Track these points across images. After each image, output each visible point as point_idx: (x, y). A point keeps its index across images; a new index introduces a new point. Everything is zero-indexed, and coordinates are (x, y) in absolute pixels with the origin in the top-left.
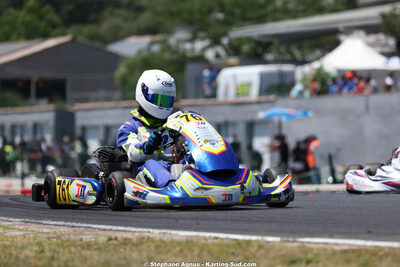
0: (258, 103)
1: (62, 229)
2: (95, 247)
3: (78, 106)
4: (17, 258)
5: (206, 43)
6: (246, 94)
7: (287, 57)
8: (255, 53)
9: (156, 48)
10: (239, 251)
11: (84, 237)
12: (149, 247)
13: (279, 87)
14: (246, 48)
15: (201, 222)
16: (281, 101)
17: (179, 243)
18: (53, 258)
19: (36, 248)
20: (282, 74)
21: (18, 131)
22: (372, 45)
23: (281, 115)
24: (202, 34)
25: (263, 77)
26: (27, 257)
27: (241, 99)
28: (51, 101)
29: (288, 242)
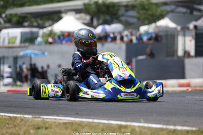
0: (19, 47)
6: (14, 43)
7: (35, 24)
8: (19, 22)
13: (30, 40)
14: (14, 20)
16: (31, 46)
20: (32, 33)
22: (78, 19)
23: (31, 54)
25: (22, 34)
27: (11, 45)
29: (36, 117)
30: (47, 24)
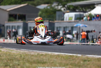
0: (74, 22)
1: (26, 51)
2: (34, 56)
3: (29, 22)
4: (15, 58)
5: (61, 6)
6: (71, 20)
7: (82, 10)
8: (74, 9)
9: (49, 8)
10: (71, 58)
11: (32, 54)
12: (48, 56)
13: (79, 18)
14: (71, 8)
15: (61, 51)
17: (56, 55)
18: (24, 58)
19: (20, 56)
20: (80, 15)
21: (14, 27)
24: (60, 4)
25: (75, 15)
26: (17, 58)
27: (70, 21)
28: (22, 20)
29: (83, 56)
30: (88, 11)
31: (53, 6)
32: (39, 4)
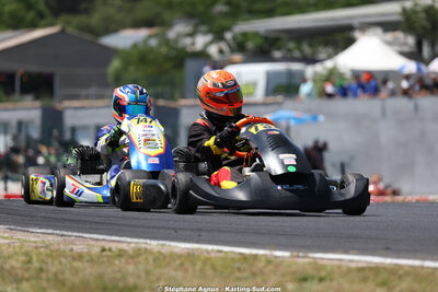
0: (264, 104)
1: (51, 238)
2: (87, 258)
3: (67, 103)
4: (2, 269)
5: (209, 38)
6: (252, 94)
7: (297, 54)
8: (262, 50)
9: (153, 43)
10: (245, 266)
11: (75, 248)
12: (146, 259)
13: (285, 88)
14: (250, 45)
15: (203, 234)
16: (289, 103)
17: (180, 256)
18: (41, 270)
19: (22, 258)
20: (290, 74)
22: (389, 43)
23: (289, 118)
24: (203, 28)
25: (270, 76)
26: (13, 267)
28: (37, 97)
29: (298, 257)
30: (322, 55)
31: (172, 34)
32: (112, 27)
